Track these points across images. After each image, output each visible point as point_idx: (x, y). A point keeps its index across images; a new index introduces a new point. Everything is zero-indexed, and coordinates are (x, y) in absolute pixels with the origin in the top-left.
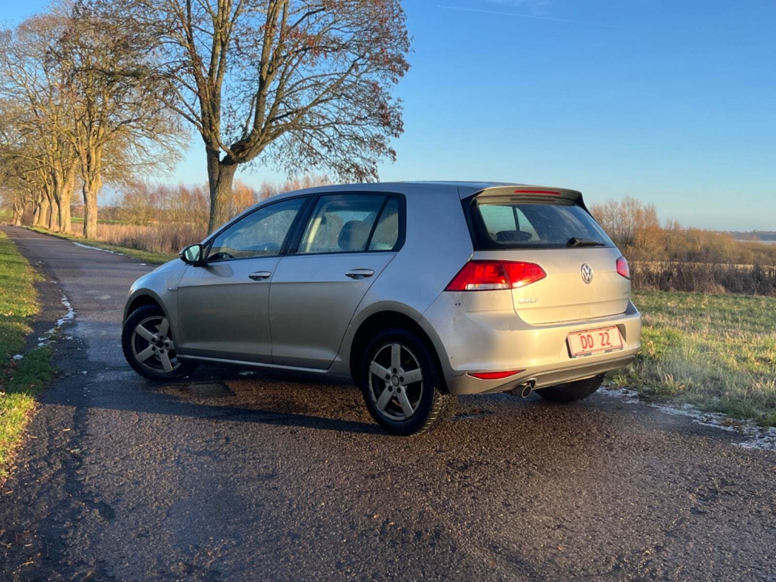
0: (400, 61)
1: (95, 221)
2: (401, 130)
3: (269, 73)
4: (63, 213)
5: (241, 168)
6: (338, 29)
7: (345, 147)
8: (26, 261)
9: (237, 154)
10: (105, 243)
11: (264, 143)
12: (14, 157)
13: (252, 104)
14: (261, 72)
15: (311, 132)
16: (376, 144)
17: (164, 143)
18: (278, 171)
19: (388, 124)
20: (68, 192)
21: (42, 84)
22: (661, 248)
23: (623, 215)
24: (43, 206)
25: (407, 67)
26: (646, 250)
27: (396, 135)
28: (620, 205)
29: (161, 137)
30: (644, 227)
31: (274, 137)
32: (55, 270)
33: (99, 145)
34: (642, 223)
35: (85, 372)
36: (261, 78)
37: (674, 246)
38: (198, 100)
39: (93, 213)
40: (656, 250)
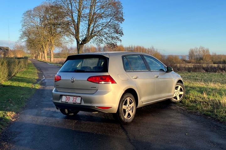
0: (122, 18)
1: (53, 57)
2: (123, 35)
3: (91, 23)
4: (45, 55)
5: (85, 45)
8: (36, 68)
9: (83, 42)
10: (55, 63)
11: (90, 39)
19: (120, 33)
20: (46, 50)
22: (210, 60)
23: (200, 51)
24: (40, 54)
25: (123, 20)
26: (206, 61)
27: (121, 36)
28: (198, 49)
30: (206, 54)
31: (93, 37)
32: (42, 70)
33: (53, 38)
34: (205, 54)
37: (214, 60)
38: (75, 30)
39: (52, 55)
40: (209, 61)
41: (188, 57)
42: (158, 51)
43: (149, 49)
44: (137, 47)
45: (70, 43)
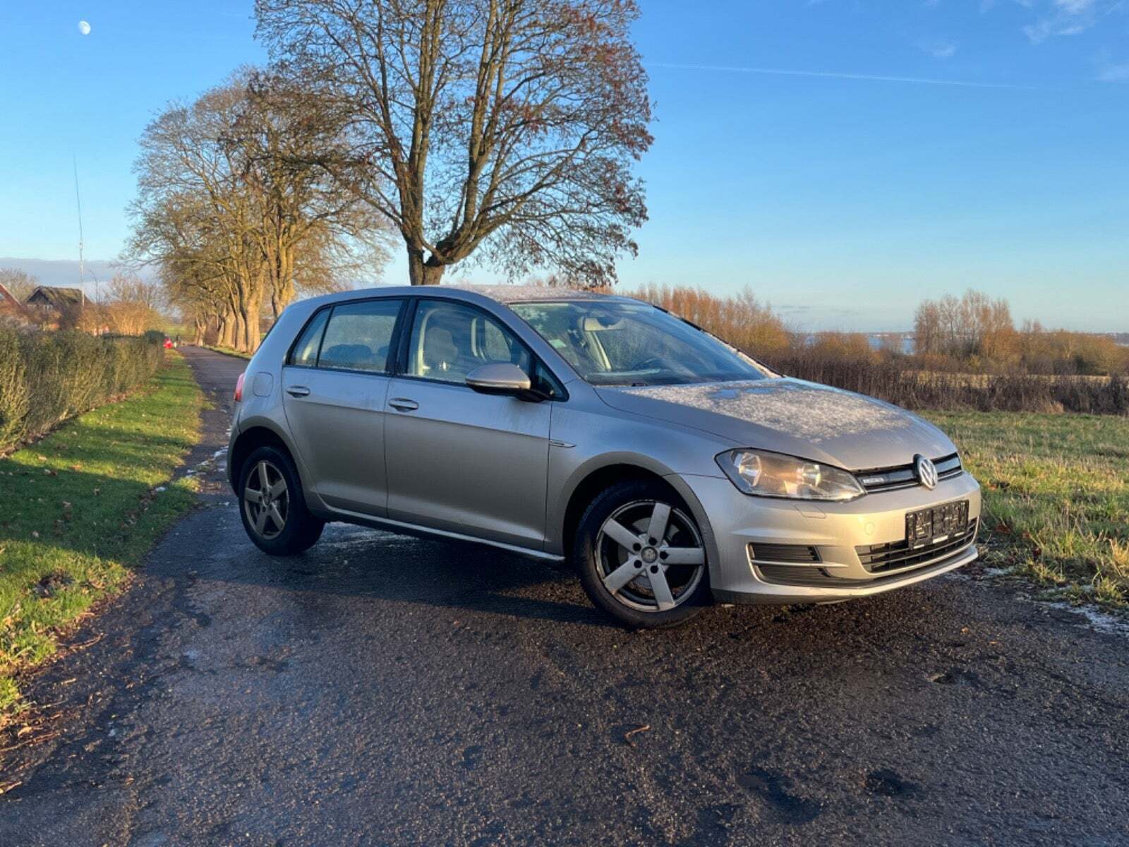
0: (643, 133)
2: (646, 218)
3: (481, 154)
5: (451, 270)
6: (565, 96)
7: (576, 240)
8: (199, 386)
9: (444, 254)
11: (477, 238)
12: (193, 263)
13: (463, 193)
14: (471, 152)
15: (536, 223)
16: (614, 235)
17: (368, 241)
18: (496, 273)
19: (628, 210)
20: (256, 303)
21: (223, 172)
23: (965, 315)
25: (649, 140)
26: (997, 359)
27: (638, 224)
28: (960, 302)
29: (365, 233)
30: (993, 330)
31: (489, 231)
33: (290, 246)
34: (990, 325)
35: (227, 504)
36: (471, 159)
37: (1033, 353)
38: (398, 191)
40: (1010, 360)
41: (914, 343)
42: (774, 313)
43: (730, 303)
44: (676, 294)
45: (369, 267)
